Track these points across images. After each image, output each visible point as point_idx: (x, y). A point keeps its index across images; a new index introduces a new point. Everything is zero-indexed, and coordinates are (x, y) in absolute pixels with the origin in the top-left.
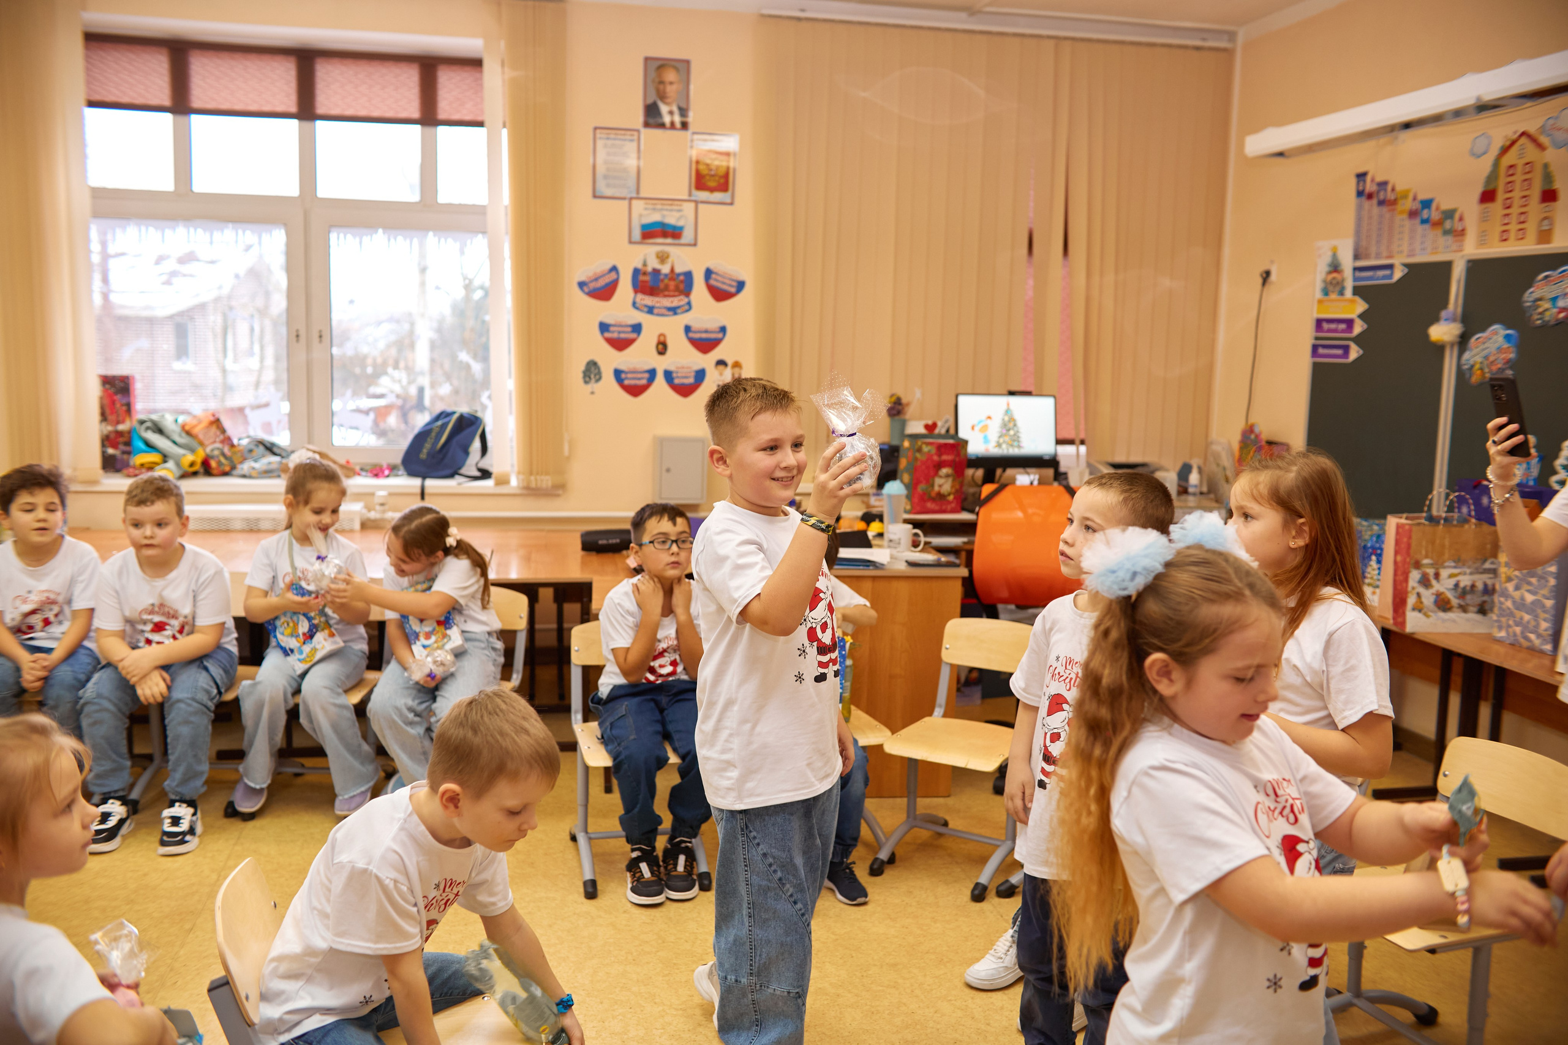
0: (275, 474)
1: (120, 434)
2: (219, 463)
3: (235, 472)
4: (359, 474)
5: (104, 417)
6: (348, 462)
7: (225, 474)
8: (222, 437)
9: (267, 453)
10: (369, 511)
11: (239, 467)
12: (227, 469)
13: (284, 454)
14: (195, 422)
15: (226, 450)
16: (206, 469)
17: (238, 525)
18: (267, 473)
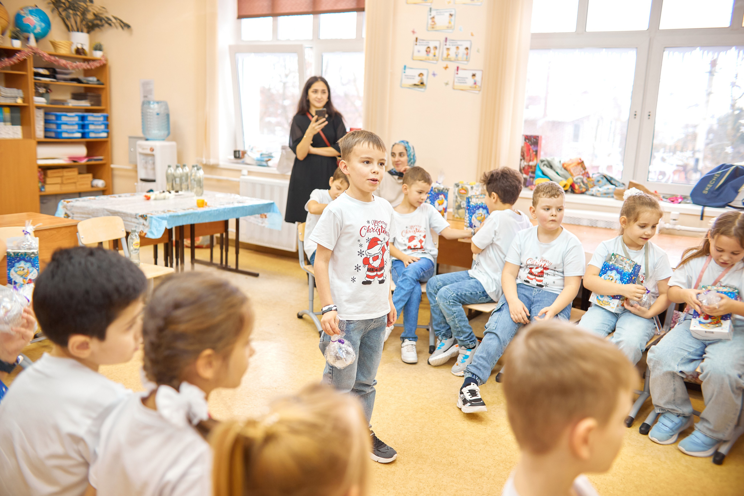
0: (610, 195)
1: (530, 167)
2: (580, 187)
3: (587, 193)
4: (661, 200)
5: (523, 156)
6: (656, 192)
7: (582, 193)
8: (583, 172)
9: (608, 183)
10: (665, 223)
11: (591, 189)
12: (584, 190)
13: (617, 185)
14: (570, 163)
15: (585, 180)
16: (572, 189)
17: (585, 223)
18: (606, 194)
